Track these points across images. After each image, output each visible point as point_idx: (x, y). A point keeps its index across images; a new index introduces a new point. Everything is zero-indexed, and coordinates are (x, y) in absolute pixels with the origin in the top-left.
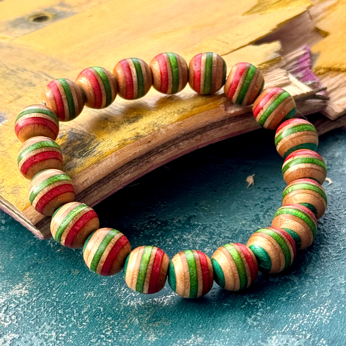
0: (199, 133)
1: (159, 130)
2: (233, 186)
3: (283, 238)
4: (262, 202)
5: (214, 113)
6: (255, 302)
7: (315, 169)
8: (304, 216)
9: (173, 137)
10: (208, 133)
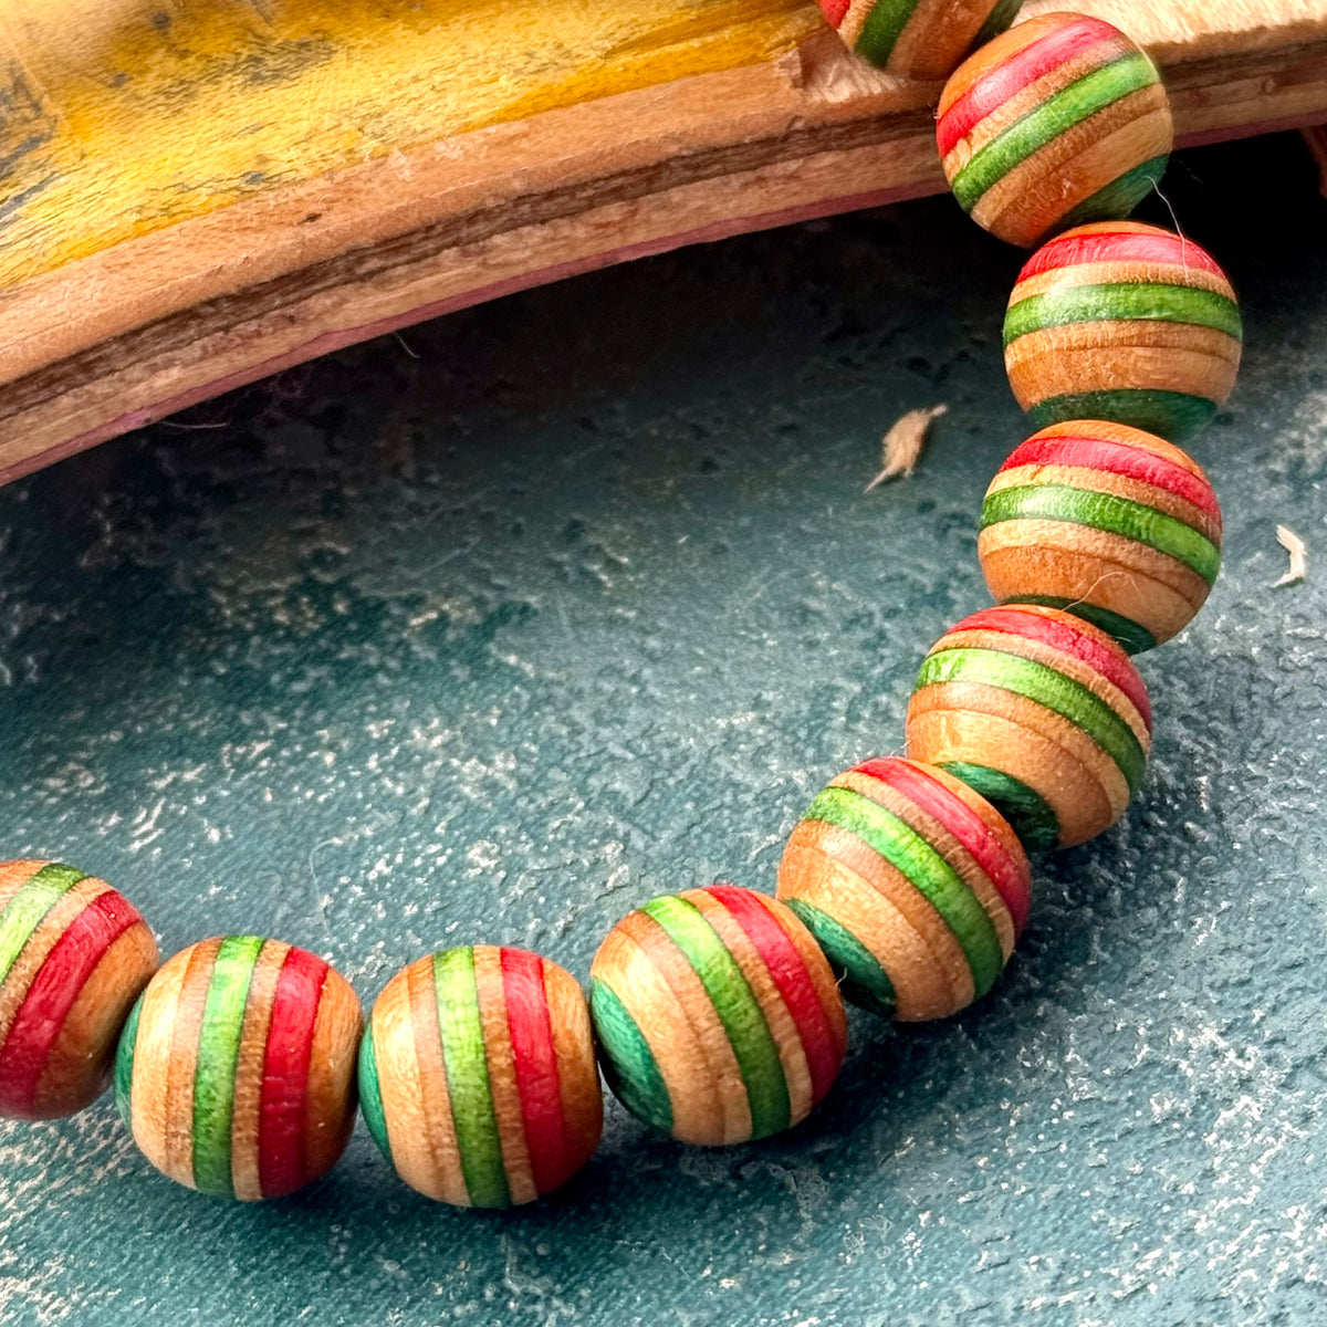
0: (617, 194)
1: (381, 158)
2: (806, 458)
3: (763, 992)
4: (891, 613)
5: (728, 97)
6: (535, 1299)
7: (1126, 567)
8: (936, 872)
9: (453, 208)
10: (676, 195)
